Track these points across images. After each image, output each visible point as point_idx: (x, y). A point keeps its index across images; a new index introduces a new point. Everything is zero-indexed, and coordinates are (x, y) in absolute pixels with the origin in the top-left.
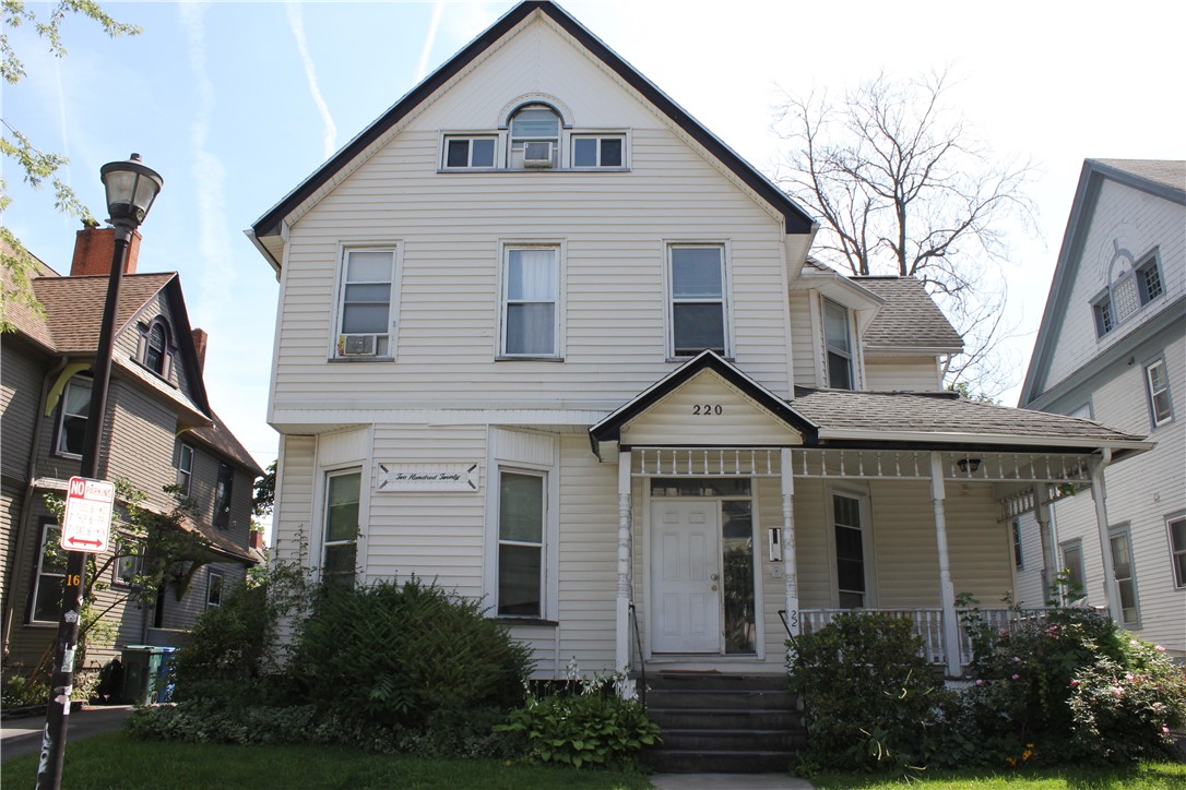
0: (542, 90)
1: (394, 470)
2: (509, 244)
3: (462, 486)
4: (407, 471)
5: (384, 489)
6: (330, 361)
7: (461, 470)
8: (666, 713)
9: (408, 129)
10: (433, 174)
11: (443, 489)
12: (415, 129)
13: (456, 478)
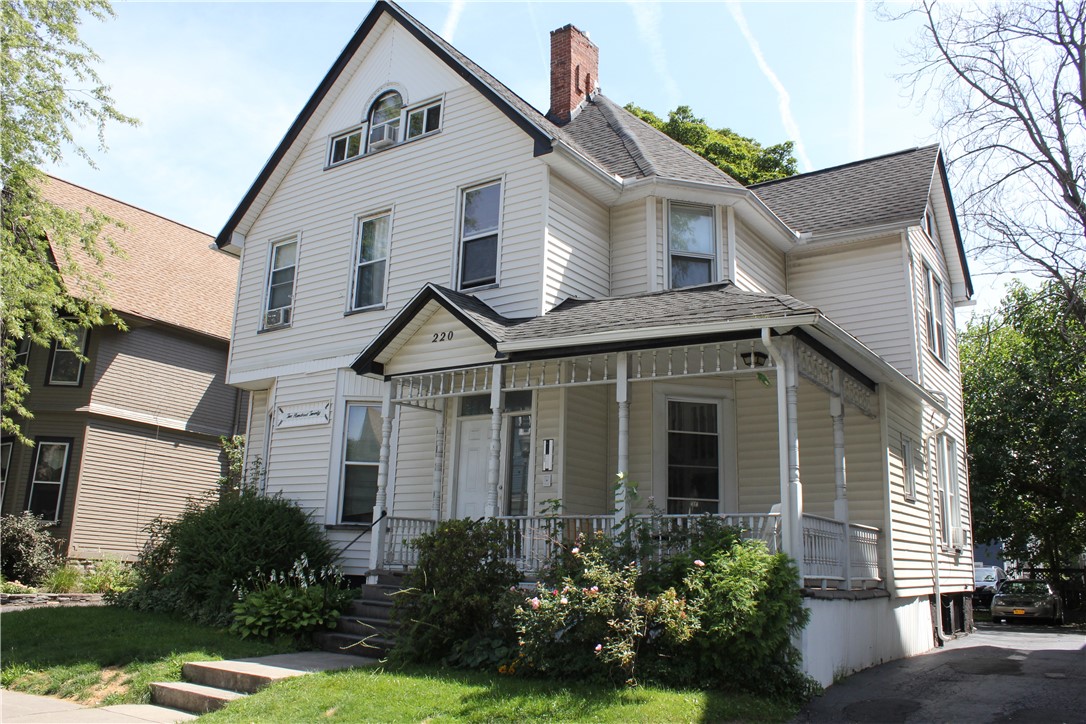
0: (392, 80)
1: (287, 411)
2: (362, 218)
3: (321, 420)
4: (292, 411)
5: (281, 426)
6: (259, 333)
7: (320, 407)
8: (364, 604)
9: (311, 140)
10: (322, 172)
11: (311, 423)
12: (317, 138)
13: (318, 414)
